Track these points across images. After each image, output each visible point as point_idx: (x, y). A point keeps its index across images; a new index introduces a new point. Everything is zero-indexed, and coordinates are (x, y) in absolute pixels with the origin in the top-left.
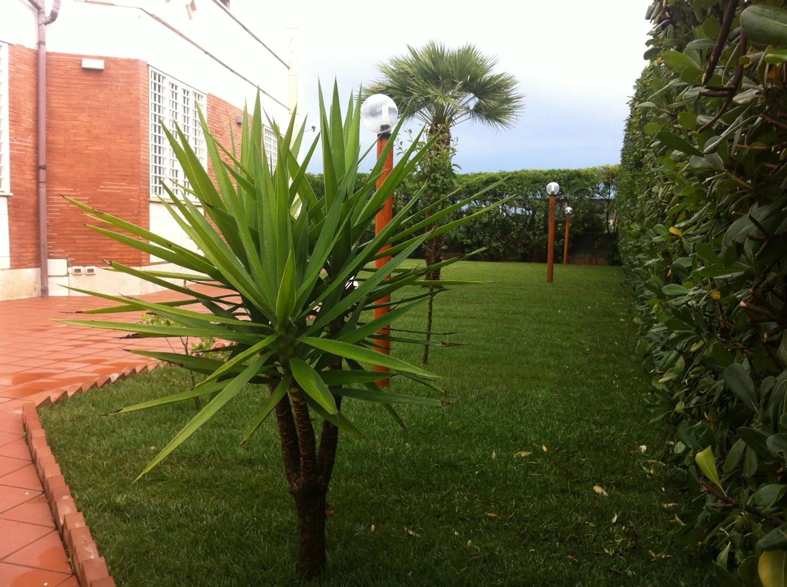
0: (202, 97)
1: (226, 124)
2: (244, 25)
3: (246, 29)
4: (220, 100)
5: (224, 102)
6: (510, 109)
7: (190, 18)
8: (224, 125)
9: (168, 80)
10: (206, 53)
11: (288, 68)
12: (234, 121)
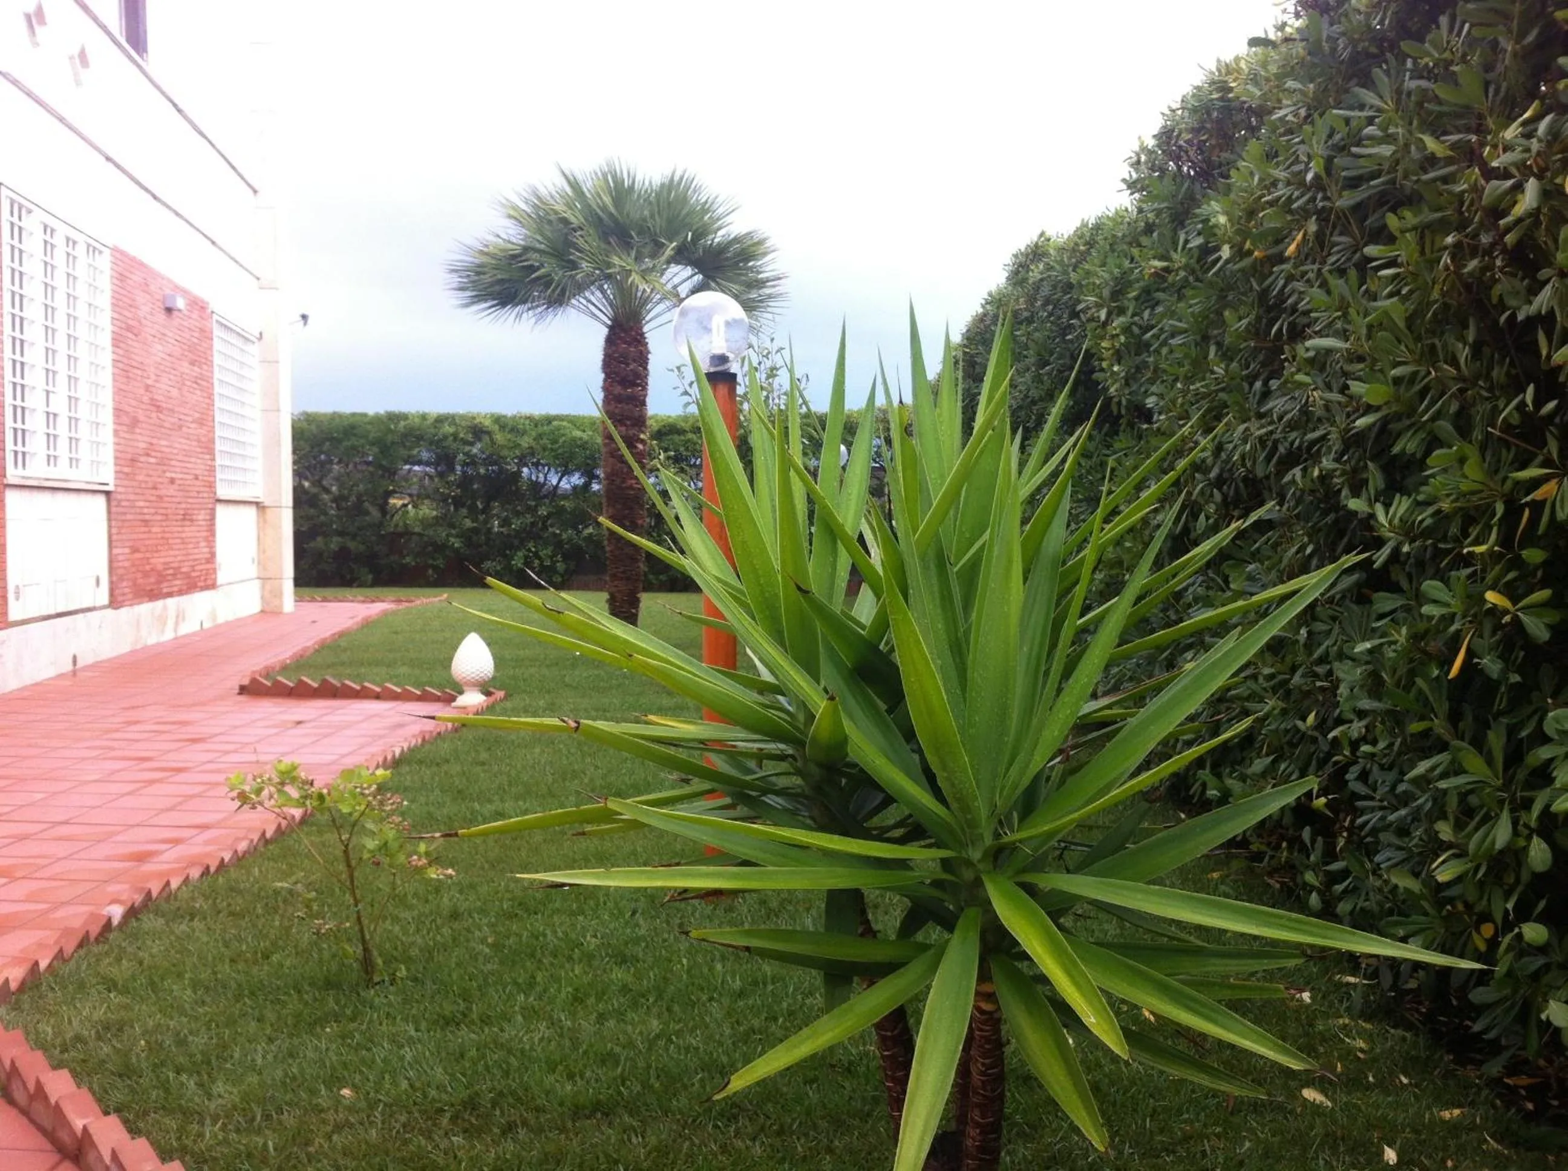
0: (100, 252)
1: (144, 310)
2: (176, 101)
3: (179, 111)
4: (133, 259)
5: (142, 265)
6: (761, 301)
7: (78, 83)
8: (141, 314)
9: (38, 216)
10: (108, 159)
11: (255, 192)
12: (160, 304)
